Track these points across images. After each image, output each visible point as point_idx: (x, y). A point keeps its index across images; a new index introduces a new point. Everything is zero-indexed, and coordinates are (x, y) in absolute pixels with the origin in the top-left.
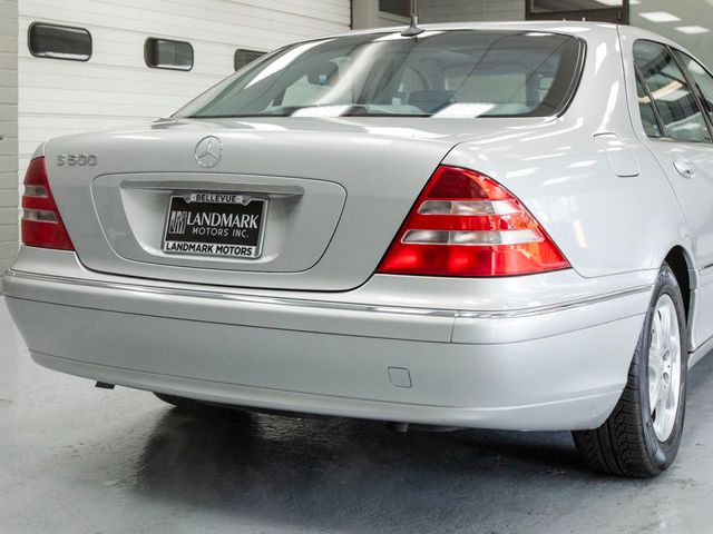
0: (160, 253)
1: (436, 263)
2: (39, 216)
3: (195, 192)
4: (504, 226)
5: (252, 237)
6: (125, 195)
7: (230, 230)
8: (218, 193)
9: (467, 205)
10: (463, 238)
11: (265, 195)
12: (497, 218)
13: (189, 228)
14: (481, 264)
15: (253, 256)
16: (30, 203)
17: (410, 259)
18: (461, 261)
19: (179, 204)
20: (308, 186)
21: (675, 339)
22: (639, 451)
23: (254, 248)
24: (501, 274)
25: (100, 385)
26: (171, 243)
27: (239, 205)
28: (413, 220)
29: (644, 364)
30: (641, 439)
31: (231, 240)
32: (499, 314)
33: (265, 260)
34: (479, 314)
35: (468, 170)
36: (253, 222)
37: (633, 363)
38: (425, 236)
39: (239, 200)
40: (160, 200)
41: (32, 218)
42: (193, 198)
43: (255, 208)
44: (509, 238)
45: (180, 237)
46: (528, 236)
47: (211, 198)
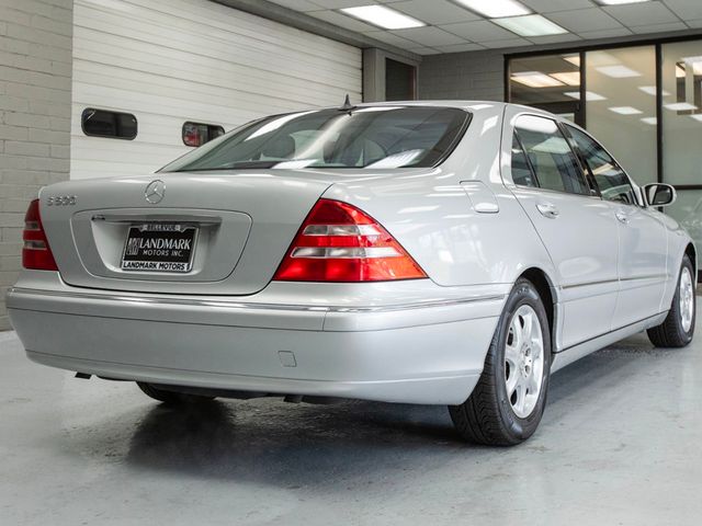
0: (120, 271)
1: (318, 272)
2: (34, 245)
3: (146, 222)
4: (370, 245)
5: (185, 256)
6: (95, 227)
7: (170, 251)
8: (163, 223)
9: (341, 228)
10: (336, 253)
11: (196, 224)
12: (364, 238)
13: (141, 251)
14: (352, 272)
15: (185, 269)
16: (28, 236)
17: (297, 270)
18: (336, 271)
19: (135, 233)
20: (226, 217)
21: (539, 341)
22: (496, 423)
23: (186, 264)
24: (367, 280)
25: (79, 375)
26: (127, 262)
27: (178, 232)
28: (300, 240)
29: (500, 356)
30: (498, 414)
31: (170, 258)
32: (366, 310)
33: (194, 272)
34: (351, 308)
35: (344, 203)
36: (187, 245)
37: (489, 355)
38: (308, 252)
39: (178, 228)
40: (121, 231)
41: (30, 247)
42: (145, 228)
43: (189, 235)
44: (373, 253)
45: (134, 257)
46: (389, 252)
47: (157, 227)
